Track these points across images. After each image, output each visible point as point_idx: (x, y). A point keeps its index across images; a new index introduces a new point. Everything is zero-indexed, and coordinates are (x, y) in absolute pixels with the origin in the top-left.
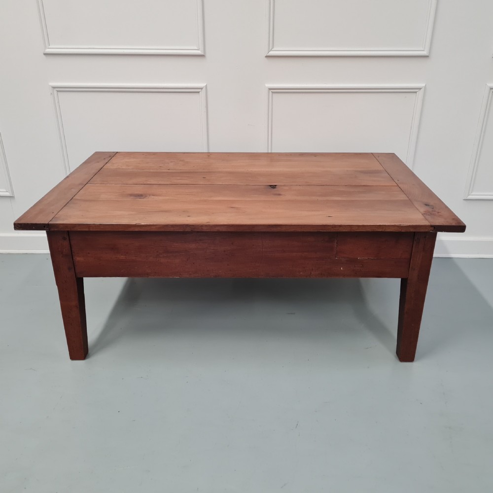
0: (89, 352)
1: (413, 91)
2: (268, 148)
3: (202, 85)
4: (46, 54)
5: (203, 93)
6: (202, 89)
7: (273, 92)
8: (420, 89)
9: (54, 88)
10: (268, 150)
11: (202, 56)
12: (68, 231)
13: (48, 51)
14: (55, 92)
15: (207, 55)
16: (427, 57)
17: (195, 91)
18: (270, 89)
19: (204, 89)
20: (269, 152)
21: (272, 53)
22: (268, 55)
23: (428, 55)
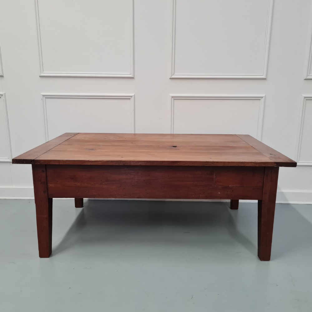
0: (52, 253)
1: (258, 99)
2: (171, 131)
3: (132, 94)
4: (40, 77)
5: (132, 99)
6: (132, 97)
7: (174, 99)
8: (262, 97)
9: (44, 96)
10: (171, 132)
11: (133, 78)
12: (46, 165)
13: (42, 75)
14: (44, 98)
15: (135, 77)
16: (265, 79)
17: (128, 98)
18: (172, 97)
19: (133, 97)
20: (172, 133)
21: (173, 77)
22: (171, 77)
23: (265, 78)
